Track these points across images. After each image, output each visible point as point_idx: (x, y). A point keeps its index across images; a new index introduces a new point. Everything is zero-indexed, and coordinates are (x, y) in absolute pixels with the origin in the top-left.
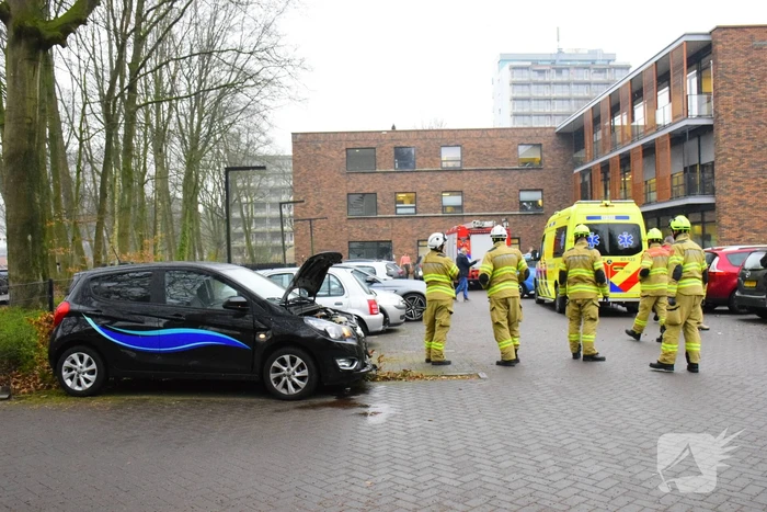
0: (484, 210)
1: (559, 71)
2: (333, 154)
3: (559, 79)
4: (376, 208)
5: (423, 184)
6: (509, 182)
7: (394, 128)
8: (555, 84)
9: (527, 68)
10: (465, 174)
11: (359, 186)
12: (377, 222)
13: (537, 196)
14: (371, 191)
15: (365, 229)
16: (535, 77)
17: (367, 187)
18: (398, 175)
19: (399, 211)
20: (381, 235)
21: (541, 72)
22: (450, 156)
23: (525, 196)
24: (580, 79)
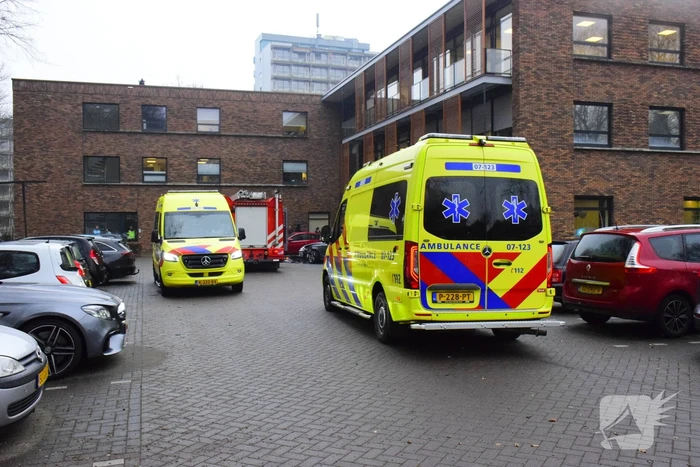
0: (244, 181)
1: (318, 55)
2: (67, 108)
3: (318, 62)
4: (119, 175)
5: (176, 149)
6: (271, 151)
7: (142, 82)
8: (314, 67)
9: (287, 49)
10: (224, 140)
11: (97, 149)
12: (119, 190)
13: (300, 168)
14: (113, 154)
15: (104, 198)
16: (296, 58)
17: (107, 149)
18: (147, 138)
19: (147, 179)
20: (125, 205)
21: (302, 54)
22: (207, 120)
23: (289, 167)
24: (337, 64)
